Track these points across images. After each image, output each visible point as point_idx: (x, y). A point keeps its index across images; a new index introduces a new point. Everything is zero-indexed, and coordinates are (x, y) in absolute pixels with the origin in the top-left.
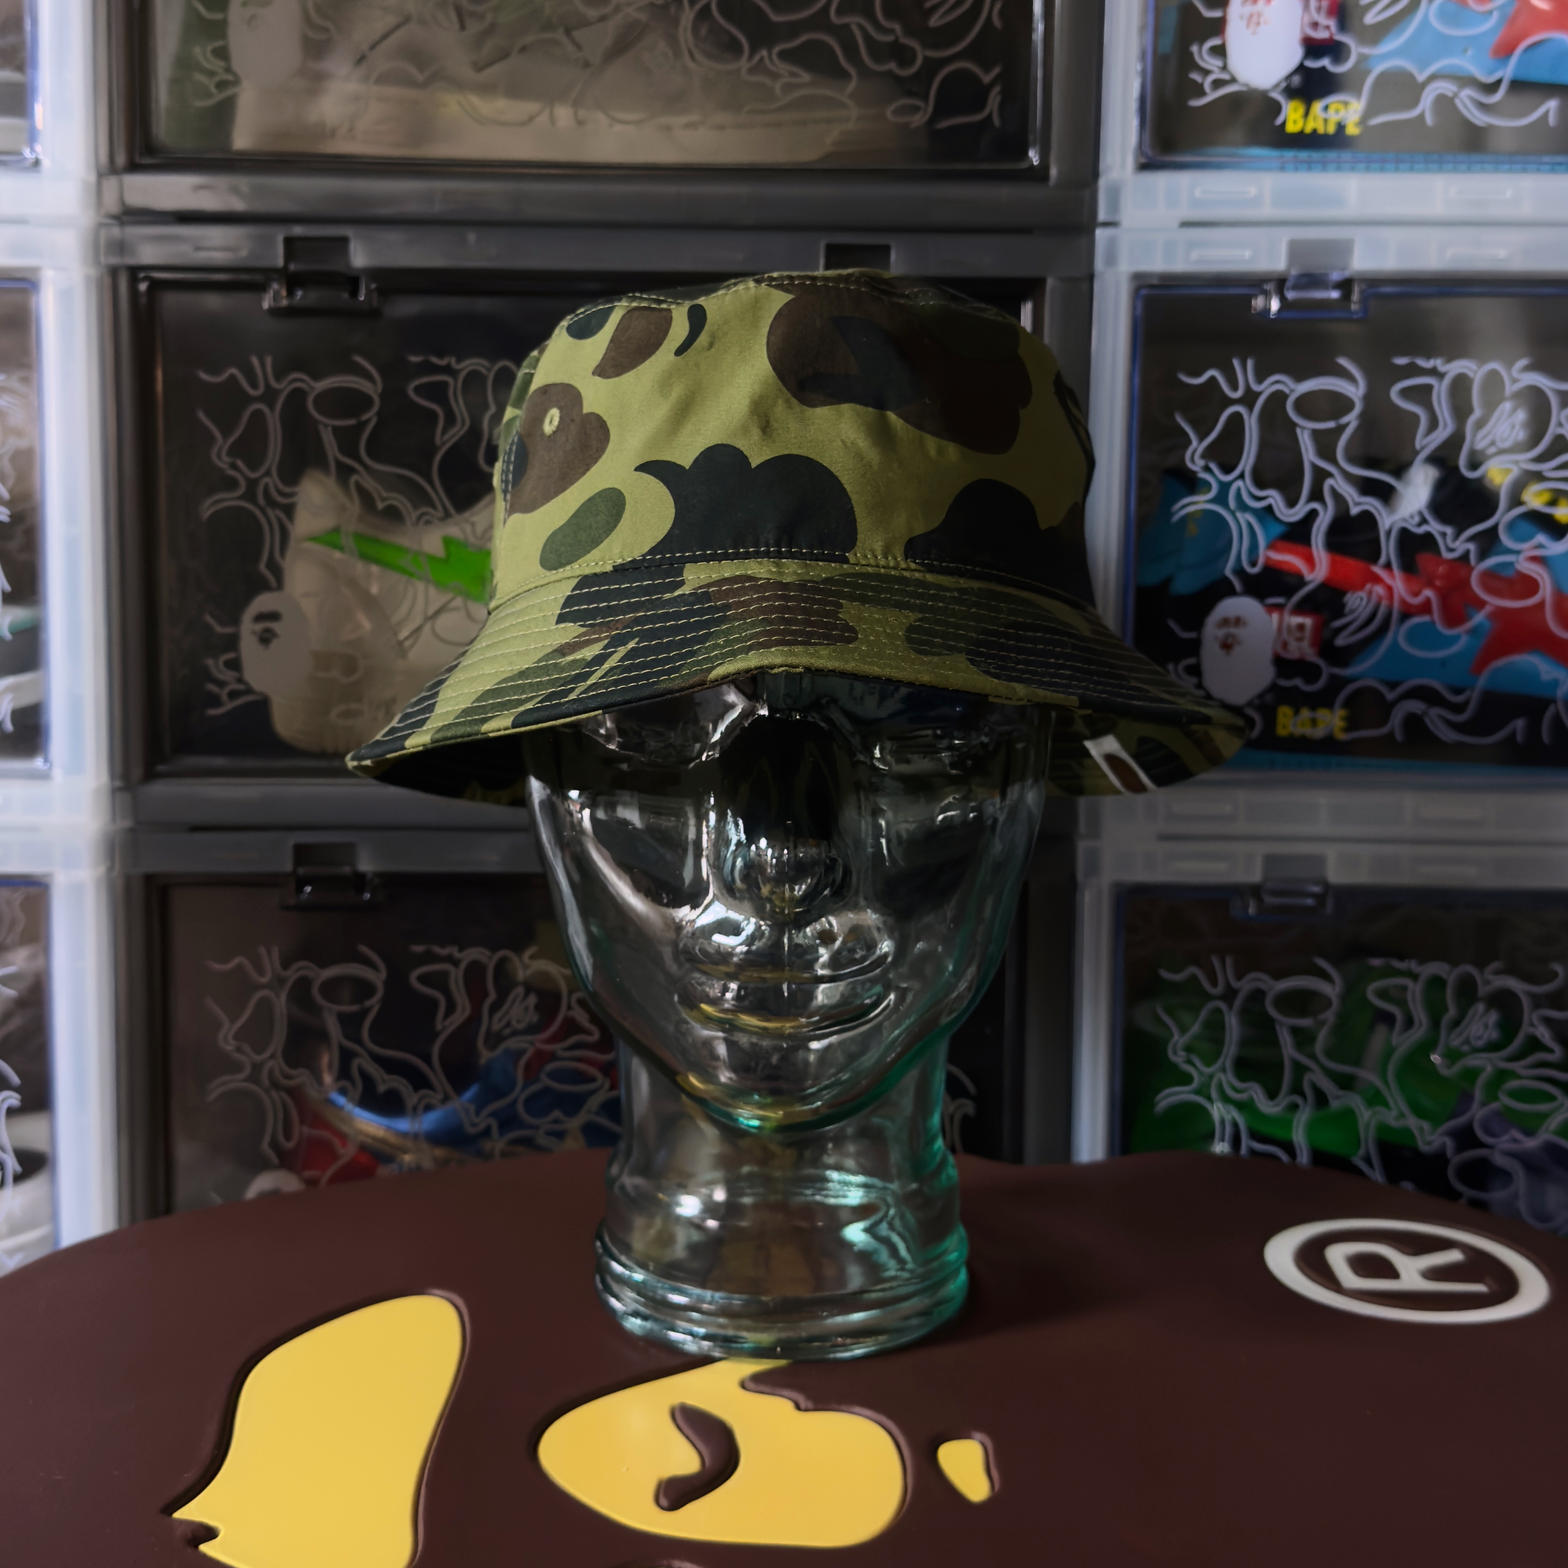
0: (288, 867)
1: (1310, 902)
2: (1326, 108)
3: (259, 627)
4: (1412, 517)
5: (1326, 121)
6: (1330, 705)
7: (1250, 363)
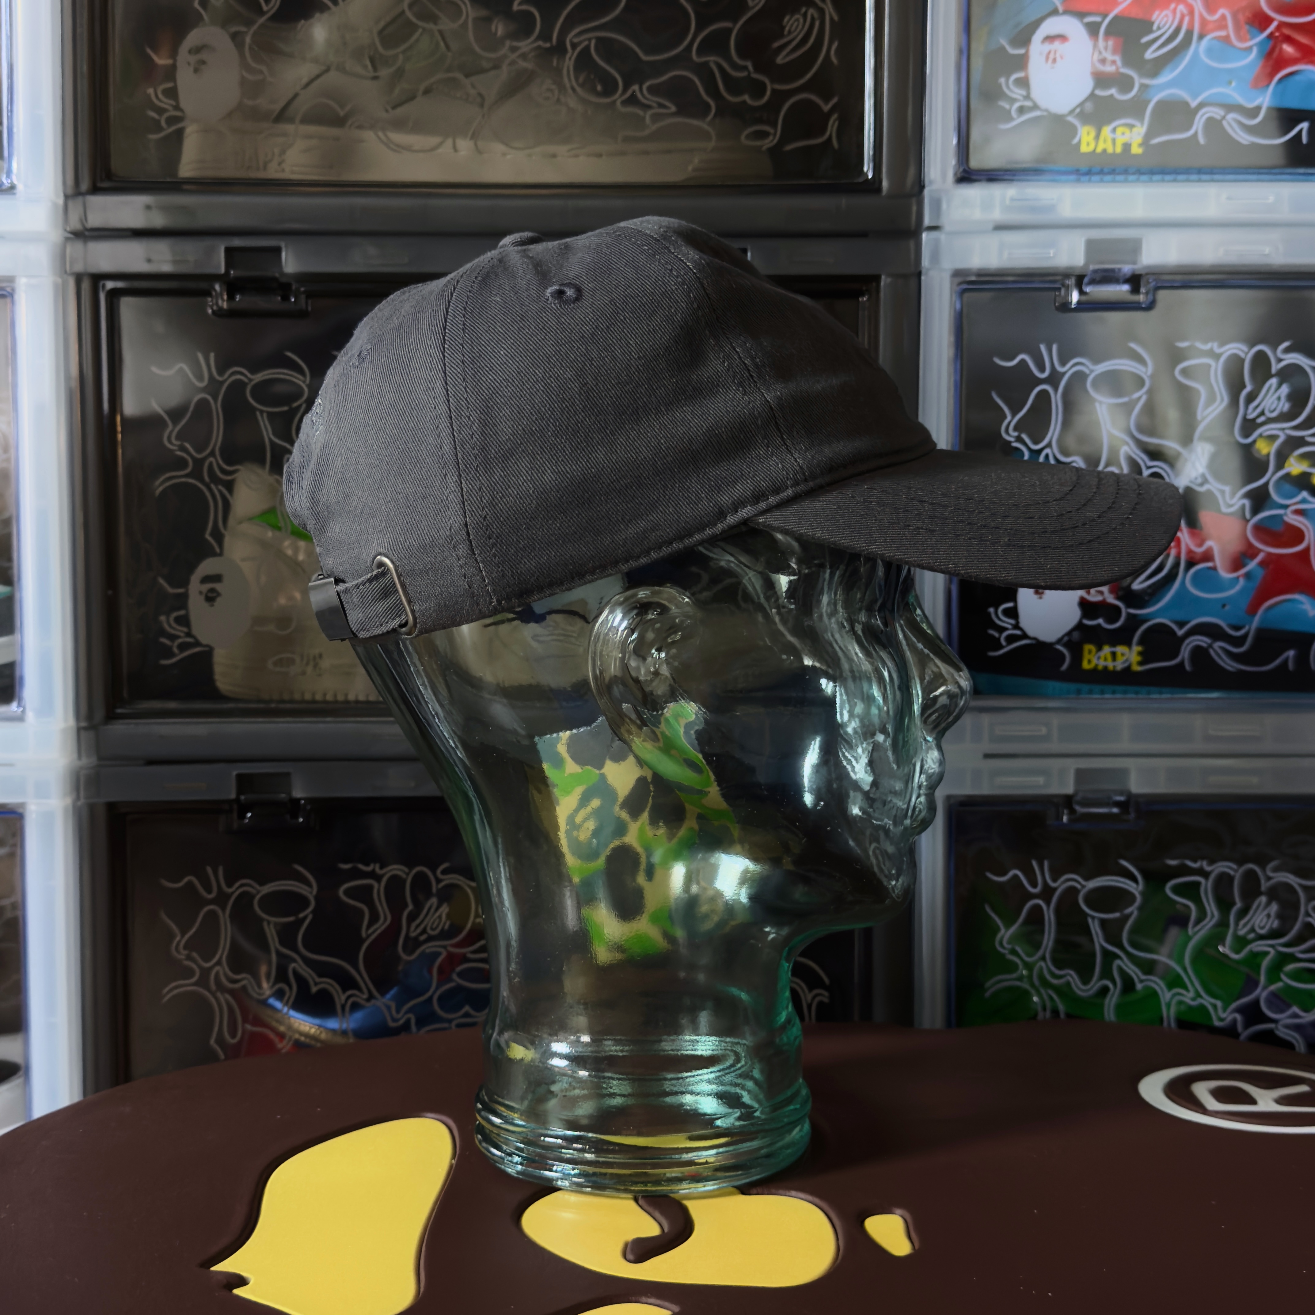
0: (233, 796)
1: (1115, 810)
2: (1114, 130)
3: (206, 587)
4: (1196, 478)
5: (1114, 141)
6: (1128, 643)
7: (1055, 348)
